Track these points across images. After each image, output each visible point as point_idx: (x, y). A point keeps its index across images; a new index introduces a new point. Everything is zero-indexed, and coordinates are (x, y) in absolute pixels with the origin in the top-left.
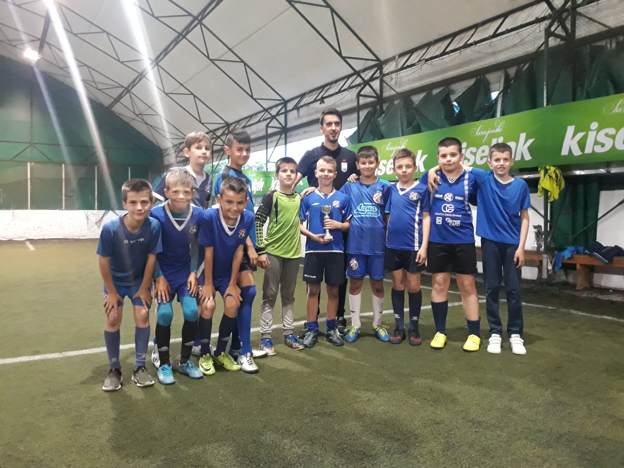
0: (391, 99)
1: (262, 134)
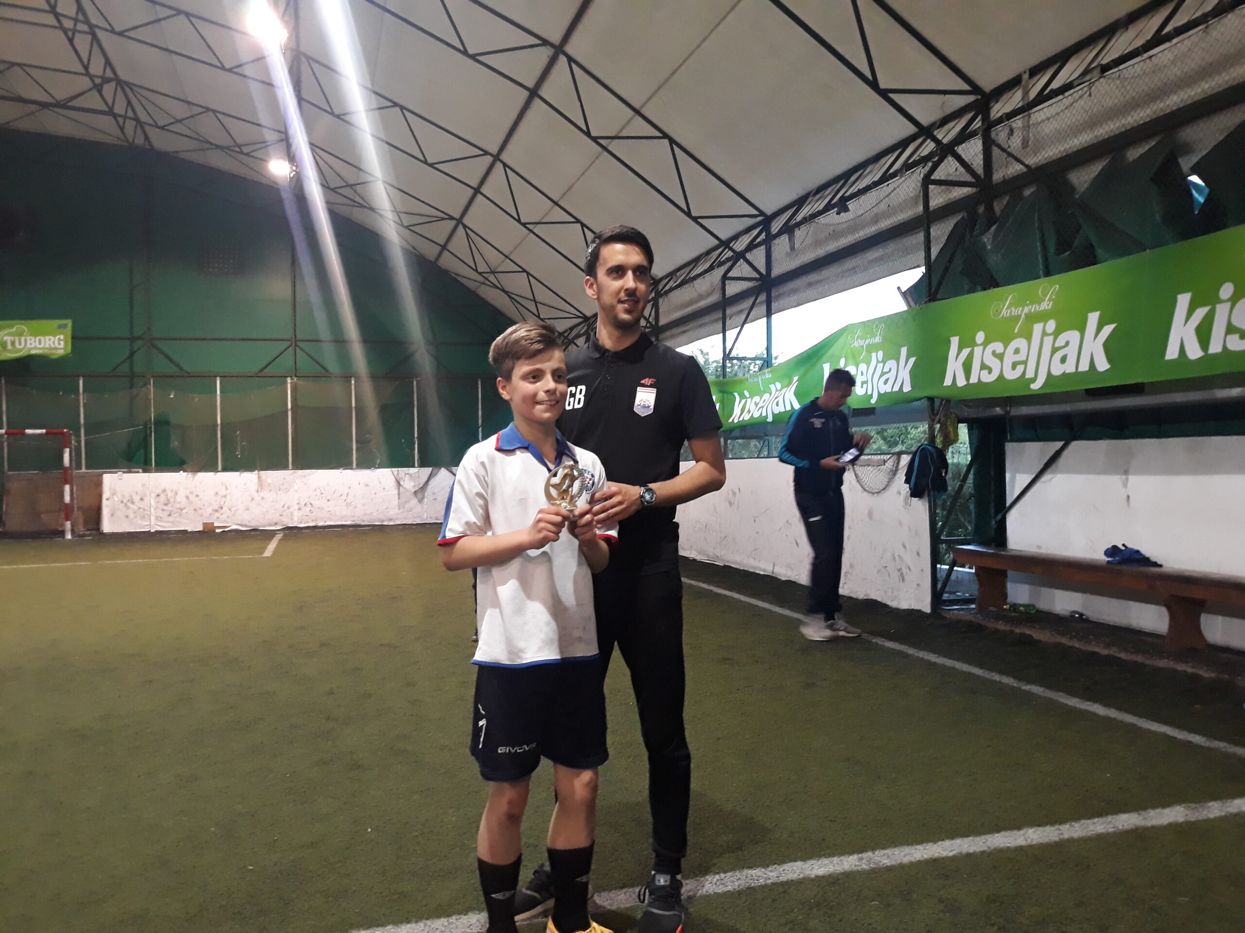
0: (1014, 185)
1: (715, 298)
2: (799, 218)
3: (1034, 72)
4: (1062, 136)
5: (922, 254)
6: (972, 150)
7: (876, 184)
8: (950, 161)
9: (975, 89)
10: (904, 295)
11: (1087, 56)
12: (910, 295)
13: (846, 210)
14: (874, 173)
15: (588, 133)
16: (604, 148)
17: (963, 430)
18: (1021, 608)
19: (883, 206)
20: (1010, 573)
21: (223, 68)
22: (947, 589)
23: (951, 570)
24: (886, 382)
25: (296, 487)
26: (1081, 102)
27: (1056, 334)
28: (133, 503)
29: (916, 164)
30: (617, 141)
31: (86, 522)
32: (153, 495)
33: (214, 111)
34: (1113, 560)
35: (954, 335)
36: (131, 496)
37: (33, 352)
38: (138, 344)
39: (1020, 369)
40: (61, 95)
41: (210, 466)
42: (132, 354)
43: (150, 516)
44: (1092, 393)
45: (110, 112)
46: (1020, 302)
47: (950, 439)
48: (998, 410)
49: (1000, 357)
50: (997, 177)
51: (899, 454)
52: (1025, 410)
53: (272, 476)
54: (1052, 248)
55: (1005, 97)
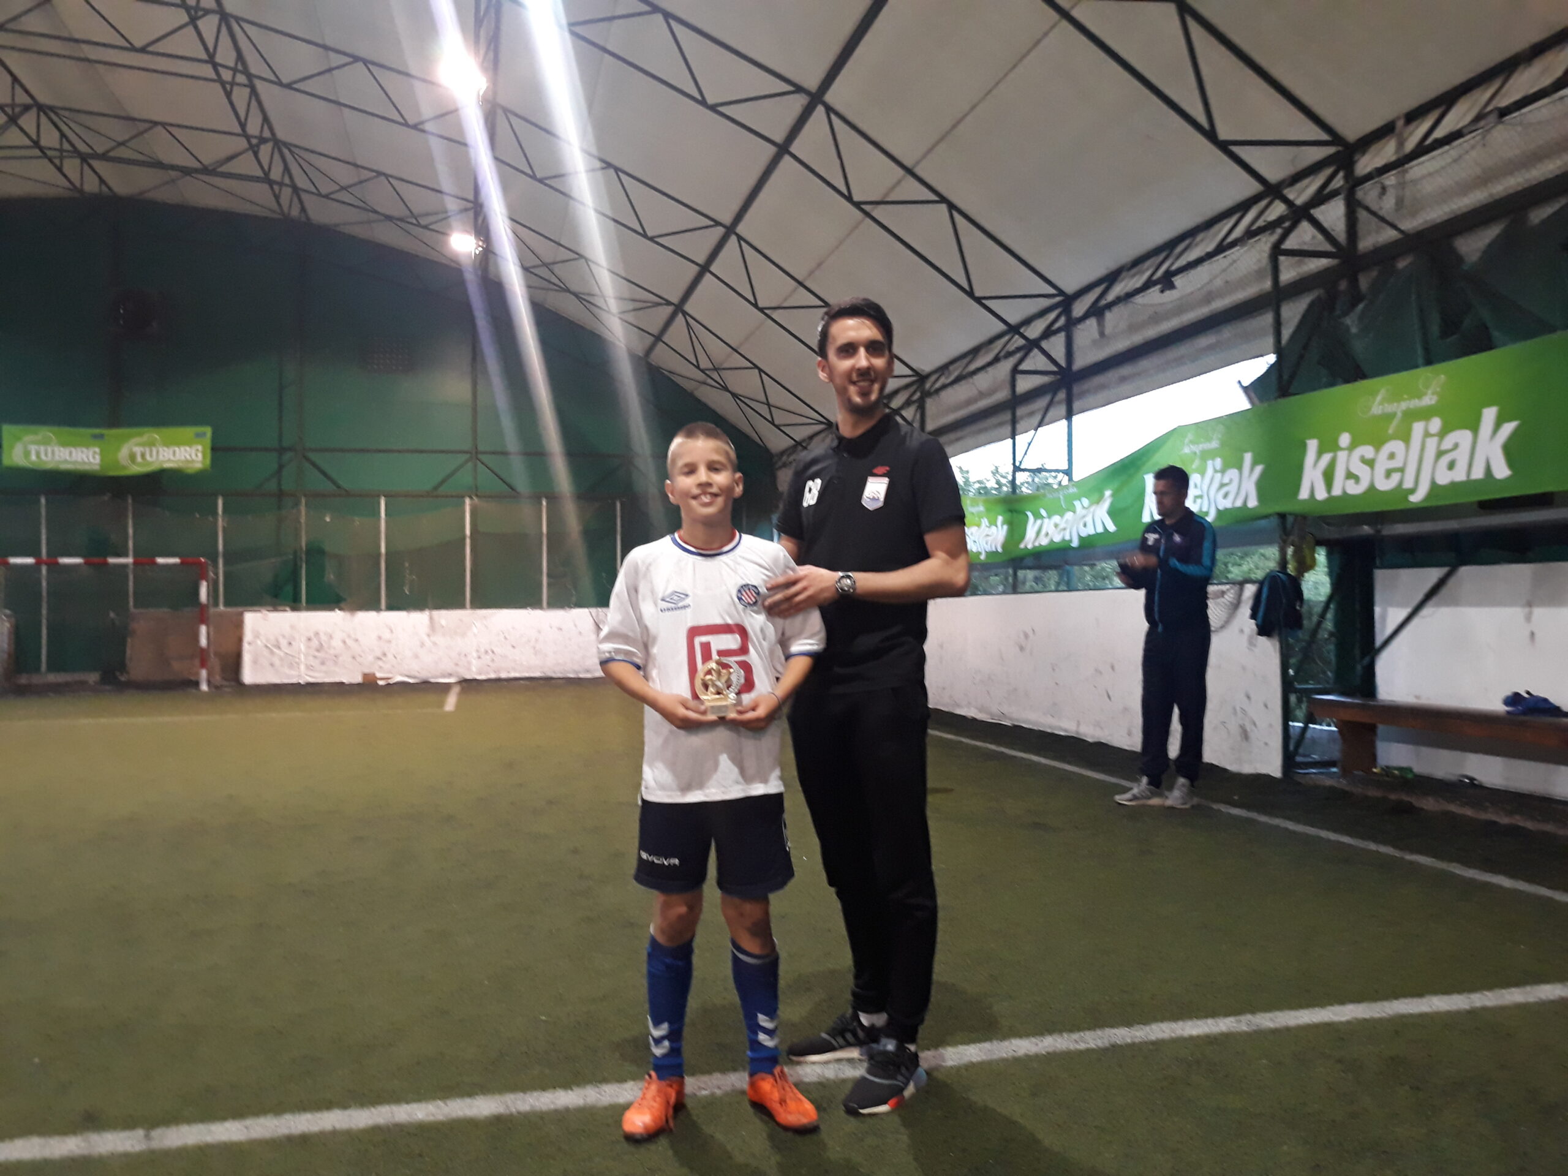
0: (1385, 255)
1: (1003, 395)
2: (1111, 297)
3: (1413, 117)
4: (1445, 195)
5: (1270, 341)
6: (1333, 214)
7: (1210, 256)
8: (1305, 225)
9: (1336, 138)
10: (1246, 389)
11: (1480, 97)
12: (1254, 391)
13: (1171, 286)
14: (1206, 244)
15: (849, 198)
16: (867, 214)
17: (1321, 556)
18: (1396, 772)
19: (1219, 282)
20: (1381, 729)
21: (406, 124)
22: (1301, 751)
23: (1305, 729)
24: (1226, 496)
25: (475, 630)
26: (1474, 154)
27: (1442, 434)
28: (279, 648)
29: (1261, 230)
30: (883, 206)
31: (224, 670)
32: (304, 639)
33: (387, 176)
34: (1513, 711)
35: (1312, 437)
36: (277, 641)
37: (167, 465)
38: (287, 456)
39: (1396, 477)
40: (207, 159)
41: (372, 605)
42: (281, 467)
43: (298, 664)
44: (1488, 506)
45: (266, 179)
46: (1395, 397)
47: (1305, 565)
48: (1366, 529)
49: (1370, 463)
50: (1366, 243)
51: (1242, 584)
52: (1401, 529)
53: (446, 617)
54: (1435, 329)
55: (1373, 149)
